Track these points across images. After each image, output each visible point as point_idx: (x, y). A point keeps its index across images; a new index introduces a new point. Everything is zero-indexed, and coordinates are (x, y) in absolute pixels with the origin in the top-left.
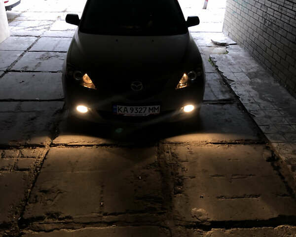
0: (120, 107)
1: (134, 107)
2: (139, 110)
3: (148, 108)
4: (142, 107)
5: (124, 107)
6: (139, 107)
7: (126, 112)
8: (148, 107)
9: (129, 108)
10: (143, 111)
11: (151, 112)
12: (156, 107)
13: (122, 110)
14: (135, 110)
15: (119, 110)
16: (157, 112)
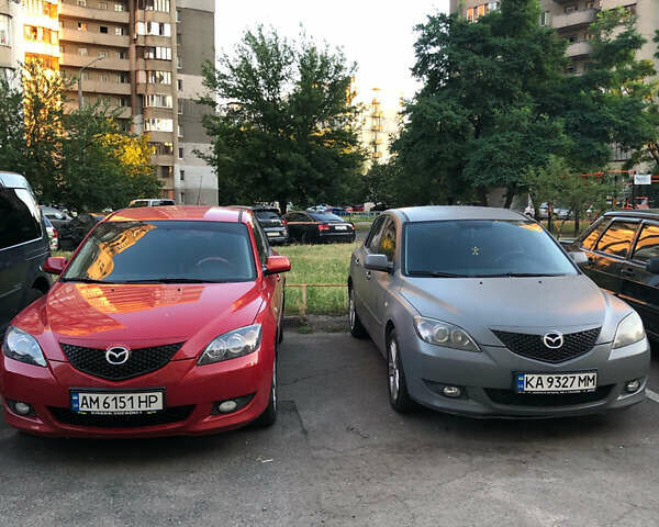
0: (530, 377)
1: (553, 376)
2: (562, 382)
3: (577, 379)
4: (568, 376)
5: (536, 377)
6: (562, 376)
7: (540, 387)
8: (577, 376)
9: (545, 378)
10: (568, 384)
11: (582, 387)
12: (591, 376)
13: (534, 383)
14: (555, 383)
15: (527, 383)
16: (591, 386)
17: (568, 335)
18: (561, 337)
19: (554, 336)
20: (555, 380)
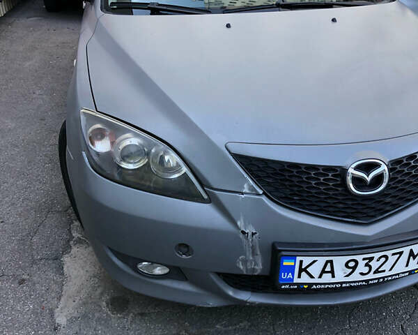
0: (307, 261)
1: (359, 258)
2: (376, 265)
3: (405, 255)
5: (322, 261)
6: (377, 255)
7: (327, 276)
8: (407, 250)
9: (339, 262)
10: (386, 267)
11: (413, 266)
13: (315, 269)
14: (362, 268)
15: (301, 270)
18: (384, 168)
19: (368, 167)
20: (362, 264)
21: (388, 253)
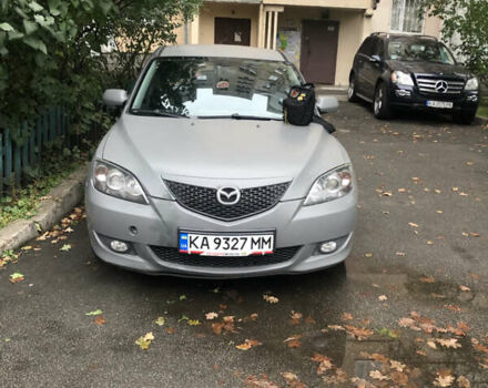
0: (194, 237)
1: (221, 237)
2: (231, 244)
3: (250, 241)
5: (201, 237)
6: (231, 237)
7: (205, 248)
8: (249, 238)
9: (211, 239)
10: (239, 246)
11: (256, 249)
12: (266, 238)
13: (198, 242)
14: (223, 244)
15: (191, 243)
16: (267, 249)
17: (248, 190)
18: (237, 192)
19: (229, 190)
20: (223, 241)
21: (238, 237)
